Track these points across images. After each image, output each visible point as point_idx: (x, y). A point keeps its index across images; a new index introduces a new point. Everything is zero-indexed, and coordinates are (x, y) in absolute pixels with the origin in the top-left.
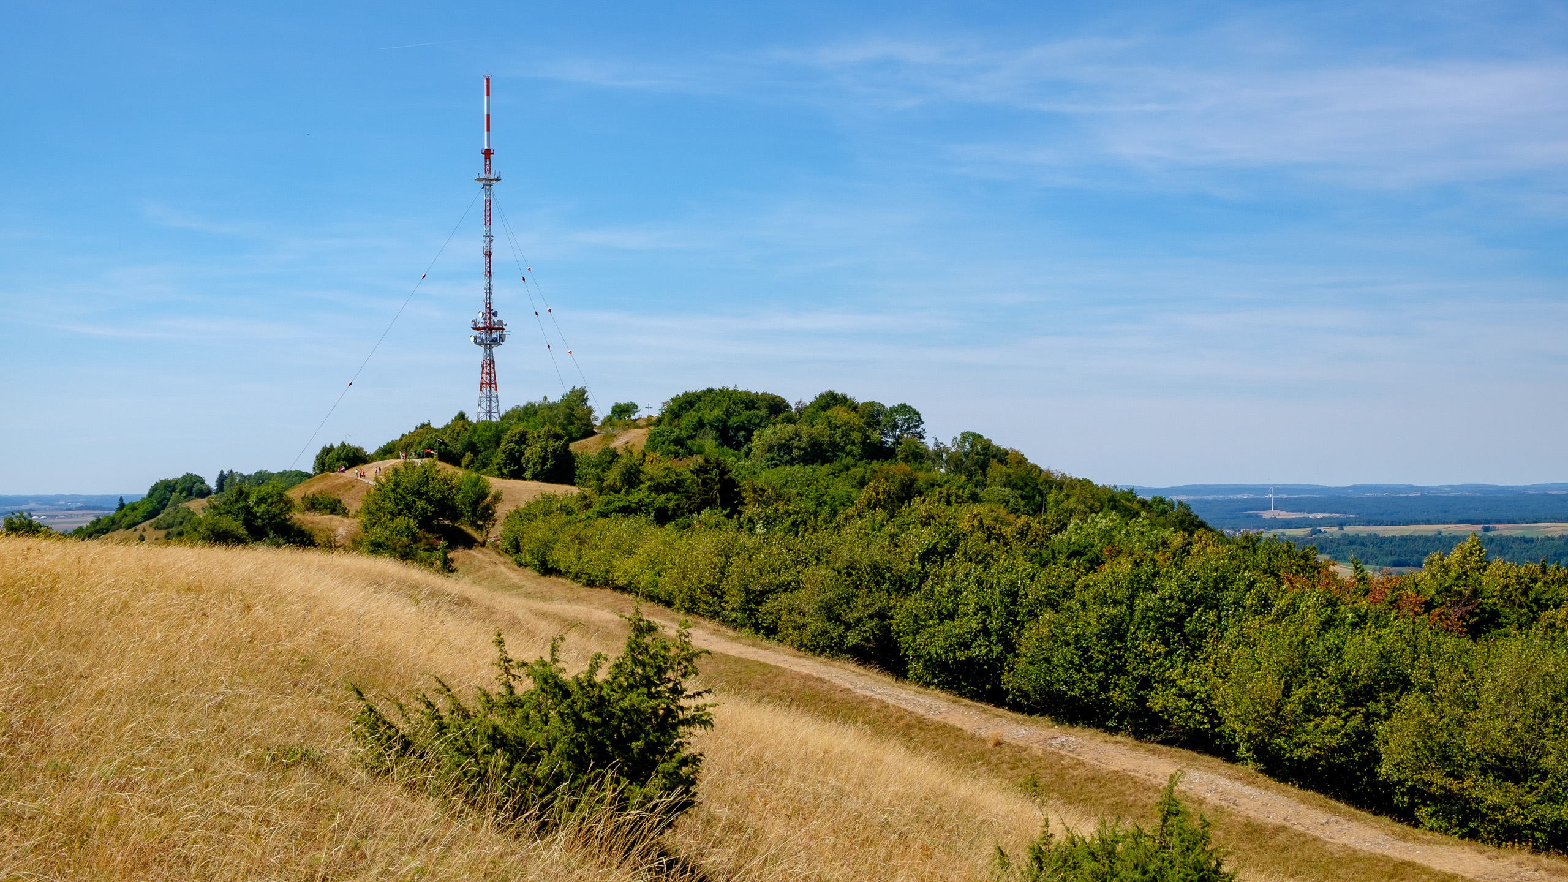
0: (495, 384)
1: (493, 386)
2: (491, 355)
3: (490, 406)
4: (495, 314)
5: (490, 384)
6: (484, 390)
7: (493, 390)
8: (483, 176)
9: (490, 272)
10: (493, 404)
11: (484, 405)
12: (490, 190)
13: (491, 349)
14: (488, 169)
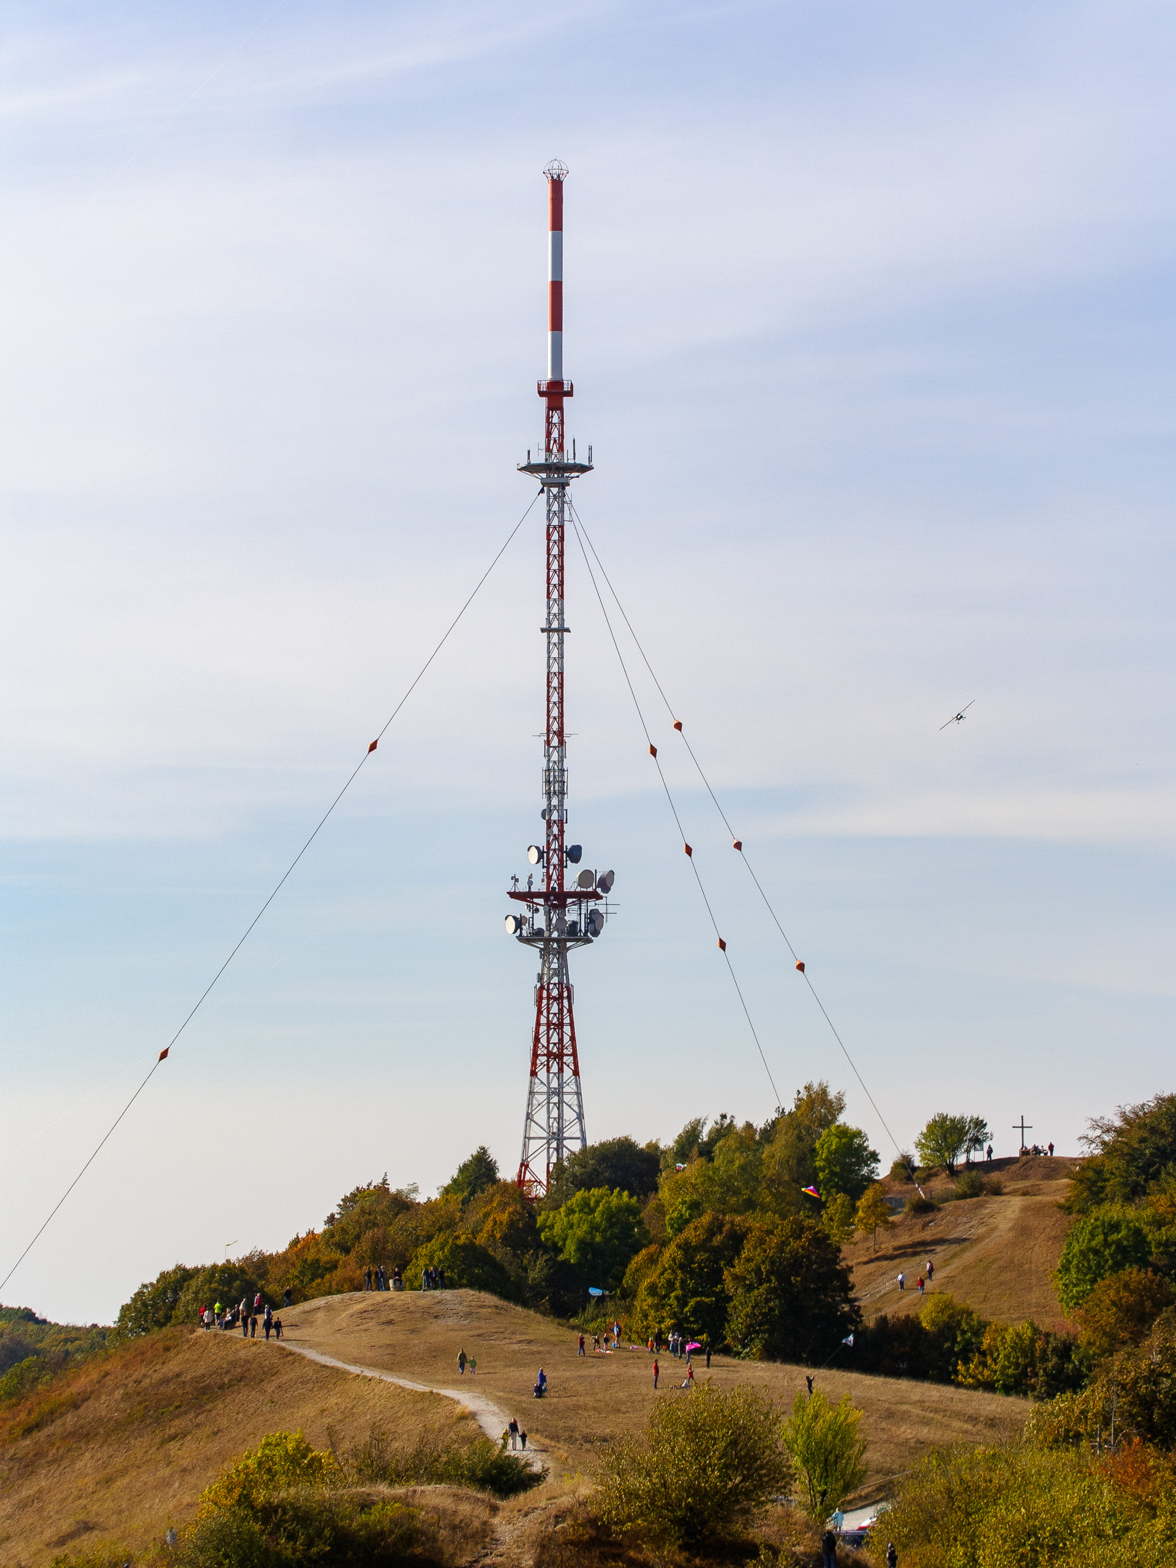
0: (574, 1054)
1: (568, 1060)
2: (562, 970)
3: (560, 1118)
4: (575, 854)
5: (560, 1056)
6: (542, 1074)
7: (568, 1073)
8: (539, 458)
9: (560, 733)
10: (569, 1115)
11: (541, 1116)
12: (561, 498)
13: (562, 953)
14: (554, 437)
